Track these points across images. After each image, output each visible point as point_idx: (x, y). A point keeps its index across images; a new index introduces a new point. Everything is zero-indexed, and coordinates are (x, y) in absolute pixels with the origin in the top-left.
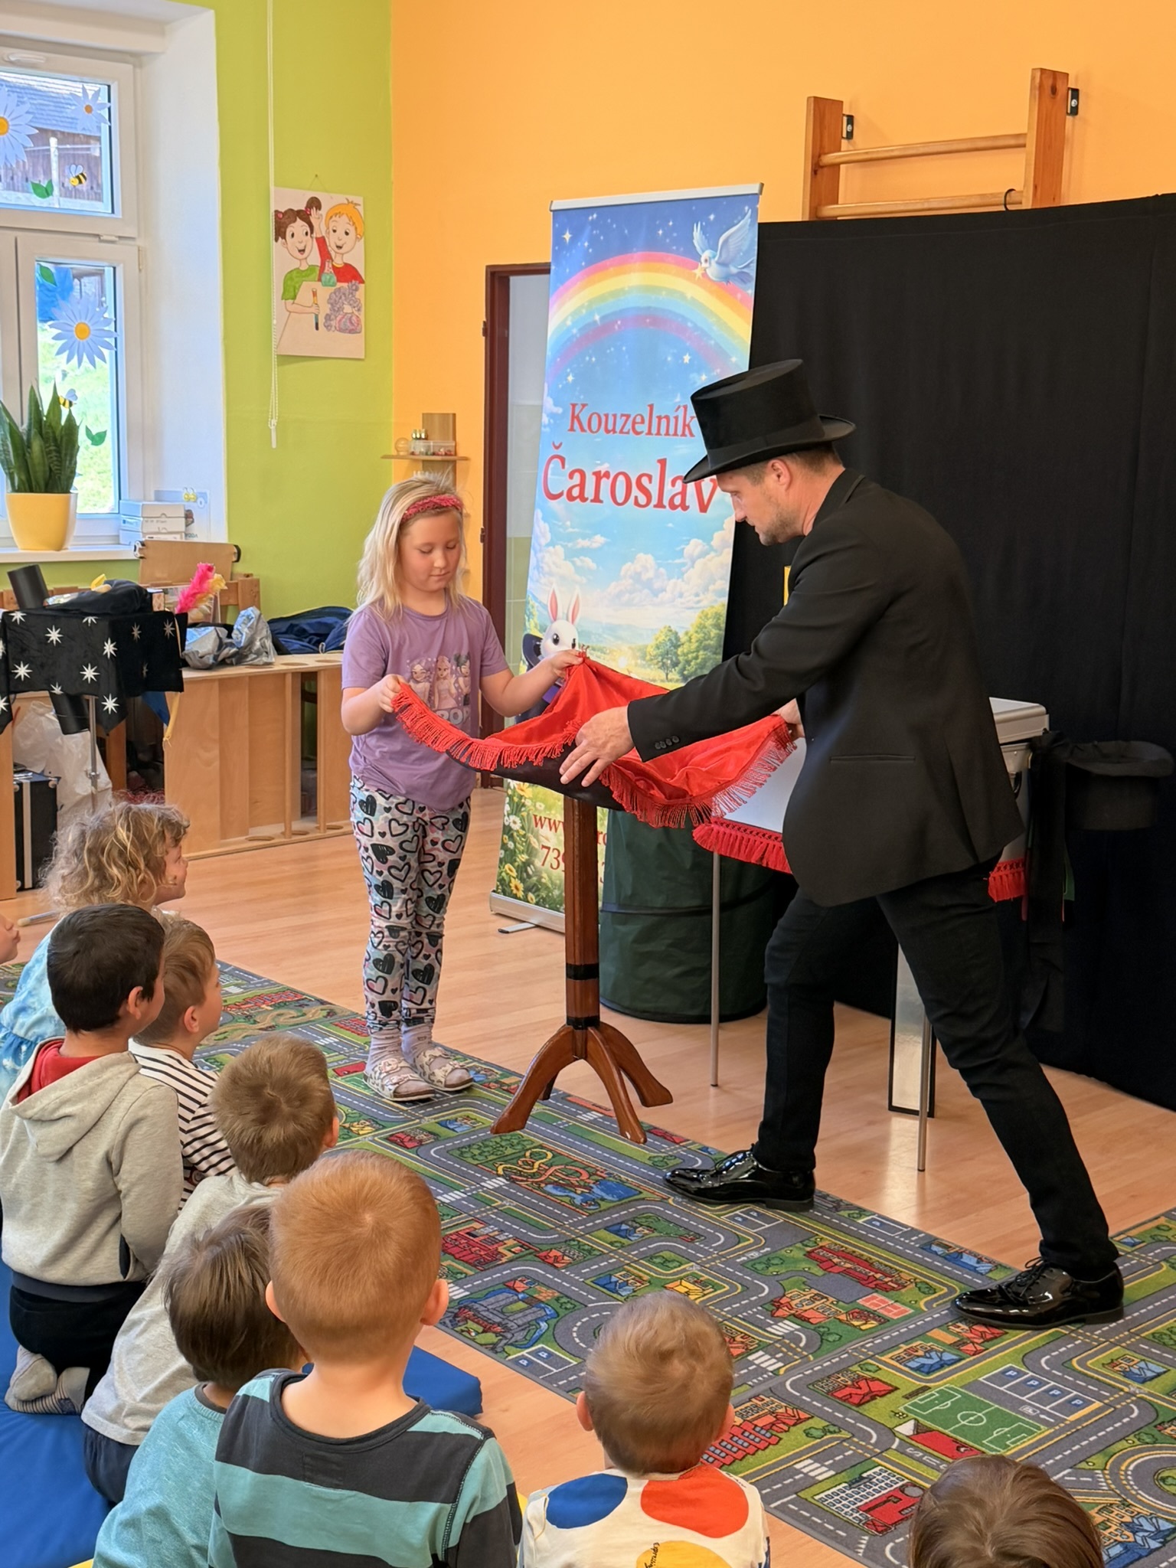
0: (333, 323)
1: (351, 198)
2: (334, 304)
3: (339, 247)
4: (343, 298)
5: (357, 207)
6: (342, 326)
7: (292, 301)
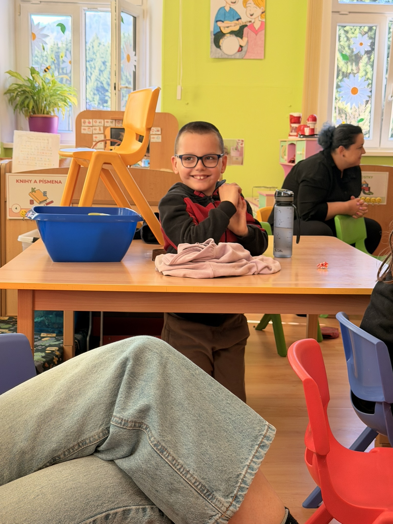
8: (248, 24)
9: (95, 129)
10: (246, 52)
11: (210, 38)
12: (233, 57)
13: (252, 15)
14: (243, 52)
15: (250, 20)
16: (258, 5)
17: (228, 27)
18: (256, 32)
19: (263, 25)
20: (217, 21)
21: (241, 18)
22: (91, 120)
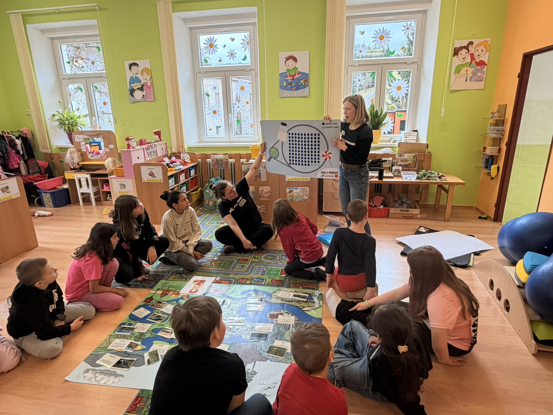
0: (473, 79)
1: (486, 40)
2: (474, 74)
3: (478, 56)
4: (478, 71)
5: (488, 42)
6: (476, 79)
7: (457, 74)
8: (145, 84)
9: (80, 139)
10: (146, 98)
11: (128, 92)
12: (140, 101)
13: (146, 79)
14: (145, 98)
15: (145, 82)
16: (148, 74)
17: (136, 86)
18: (149, 88)
19: (152, 83)
20: (130, 84)
21: (141, 81)
22: (78, 135)
